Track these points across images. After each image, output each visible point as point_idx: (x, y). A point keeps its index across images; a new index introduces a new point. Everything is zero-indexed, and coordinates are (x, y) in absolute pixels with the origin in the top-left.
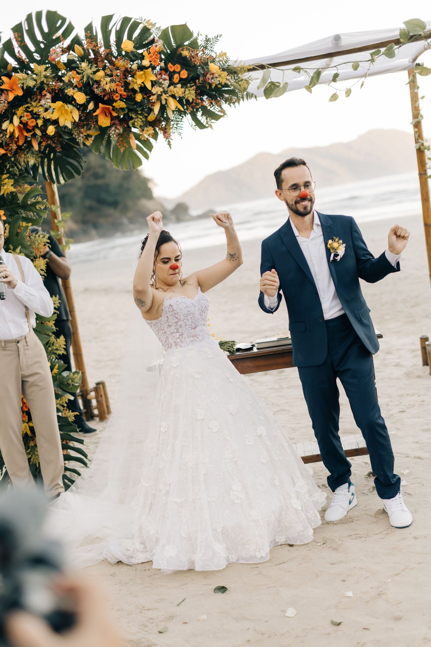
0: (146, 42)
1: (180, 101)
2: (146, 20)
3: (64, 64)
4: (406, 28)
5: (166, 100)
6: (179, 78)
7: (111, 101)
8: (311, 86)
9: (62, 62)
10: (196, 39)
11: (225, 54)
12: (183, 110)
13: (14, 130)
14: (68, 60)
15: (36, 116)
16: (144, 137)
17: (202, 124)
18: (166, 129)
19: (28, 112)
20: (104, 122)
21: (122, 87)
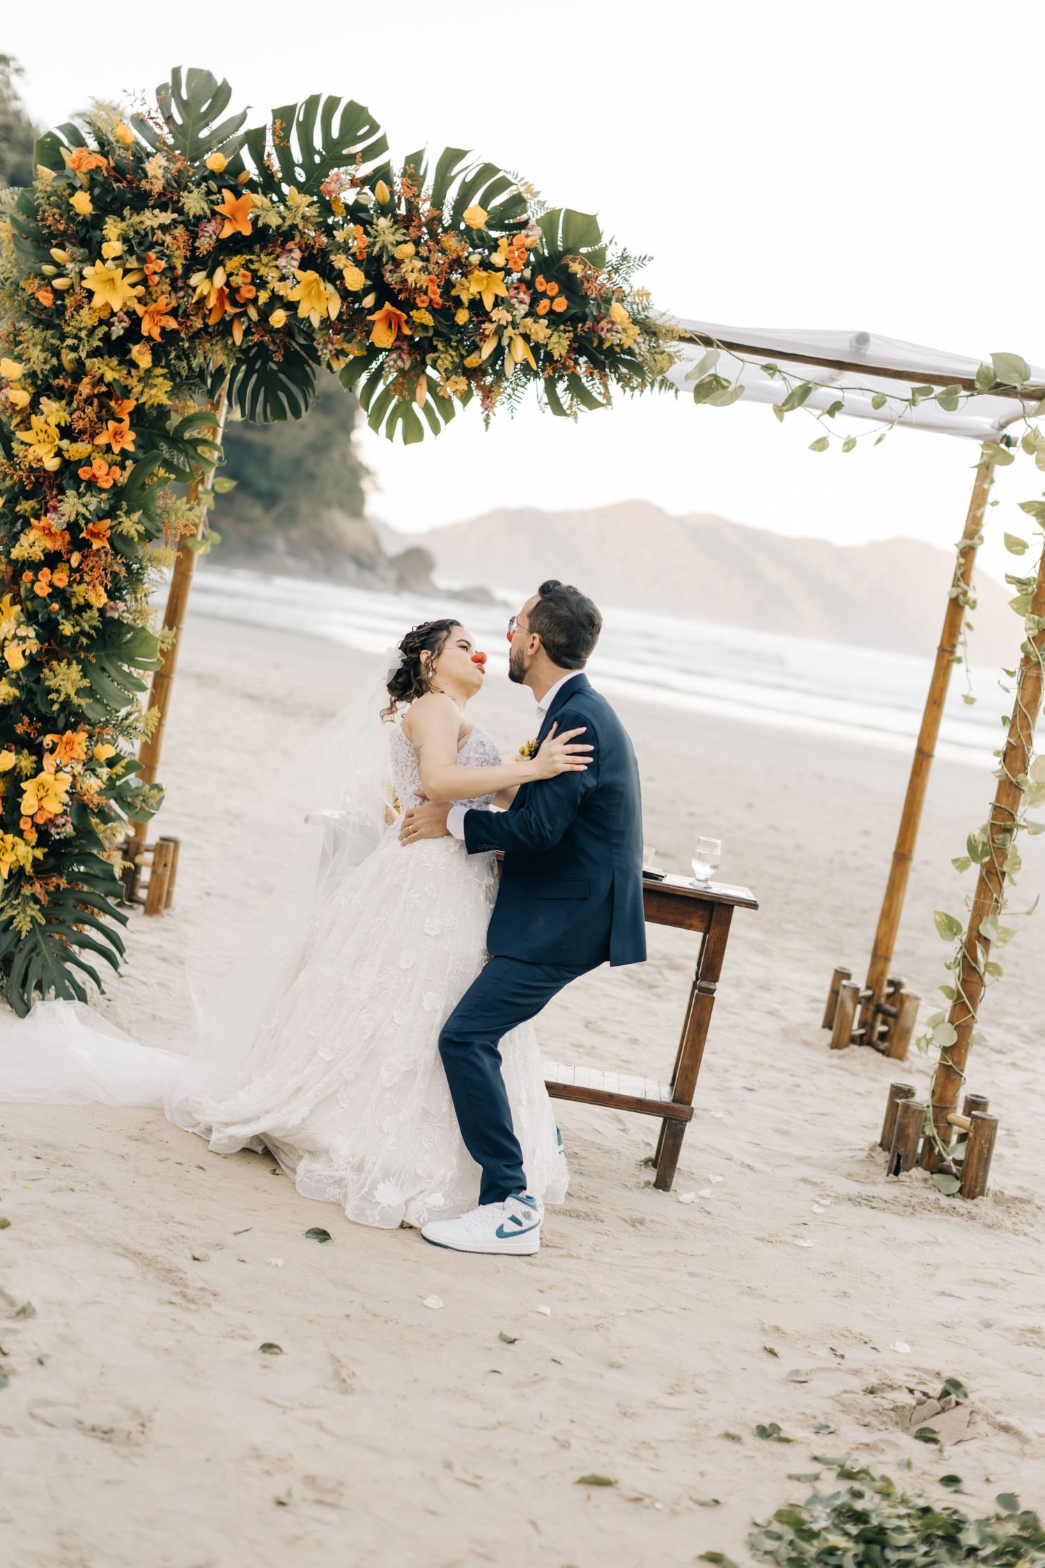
0: (511, 221)
1: (535, 349)
2: (524, 181)
3: (346, 206)
4: (992, 366)
5: (511, 338)
6: (548, 309)
7: (409, 306)
8: (784, 408)
9: (342, 200)
10: (604, 249)
11: (648, 294)
12: (535, 367)
13: (209, 293)
14: (356, 202)
15: (260, 282)
16: (445, 391)
17: (561, 406)
18: (490, 391)
19: (248, 269)
20: (382, 337)
21: (439, 287)
